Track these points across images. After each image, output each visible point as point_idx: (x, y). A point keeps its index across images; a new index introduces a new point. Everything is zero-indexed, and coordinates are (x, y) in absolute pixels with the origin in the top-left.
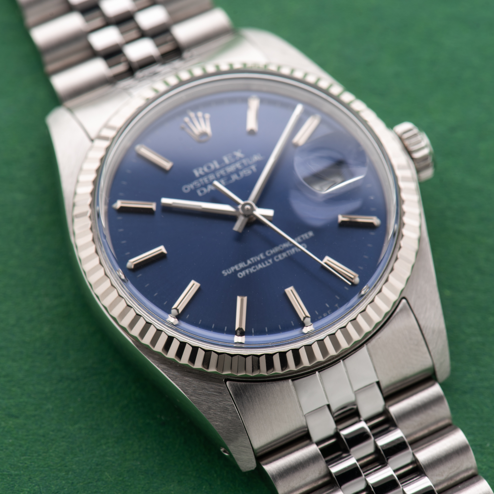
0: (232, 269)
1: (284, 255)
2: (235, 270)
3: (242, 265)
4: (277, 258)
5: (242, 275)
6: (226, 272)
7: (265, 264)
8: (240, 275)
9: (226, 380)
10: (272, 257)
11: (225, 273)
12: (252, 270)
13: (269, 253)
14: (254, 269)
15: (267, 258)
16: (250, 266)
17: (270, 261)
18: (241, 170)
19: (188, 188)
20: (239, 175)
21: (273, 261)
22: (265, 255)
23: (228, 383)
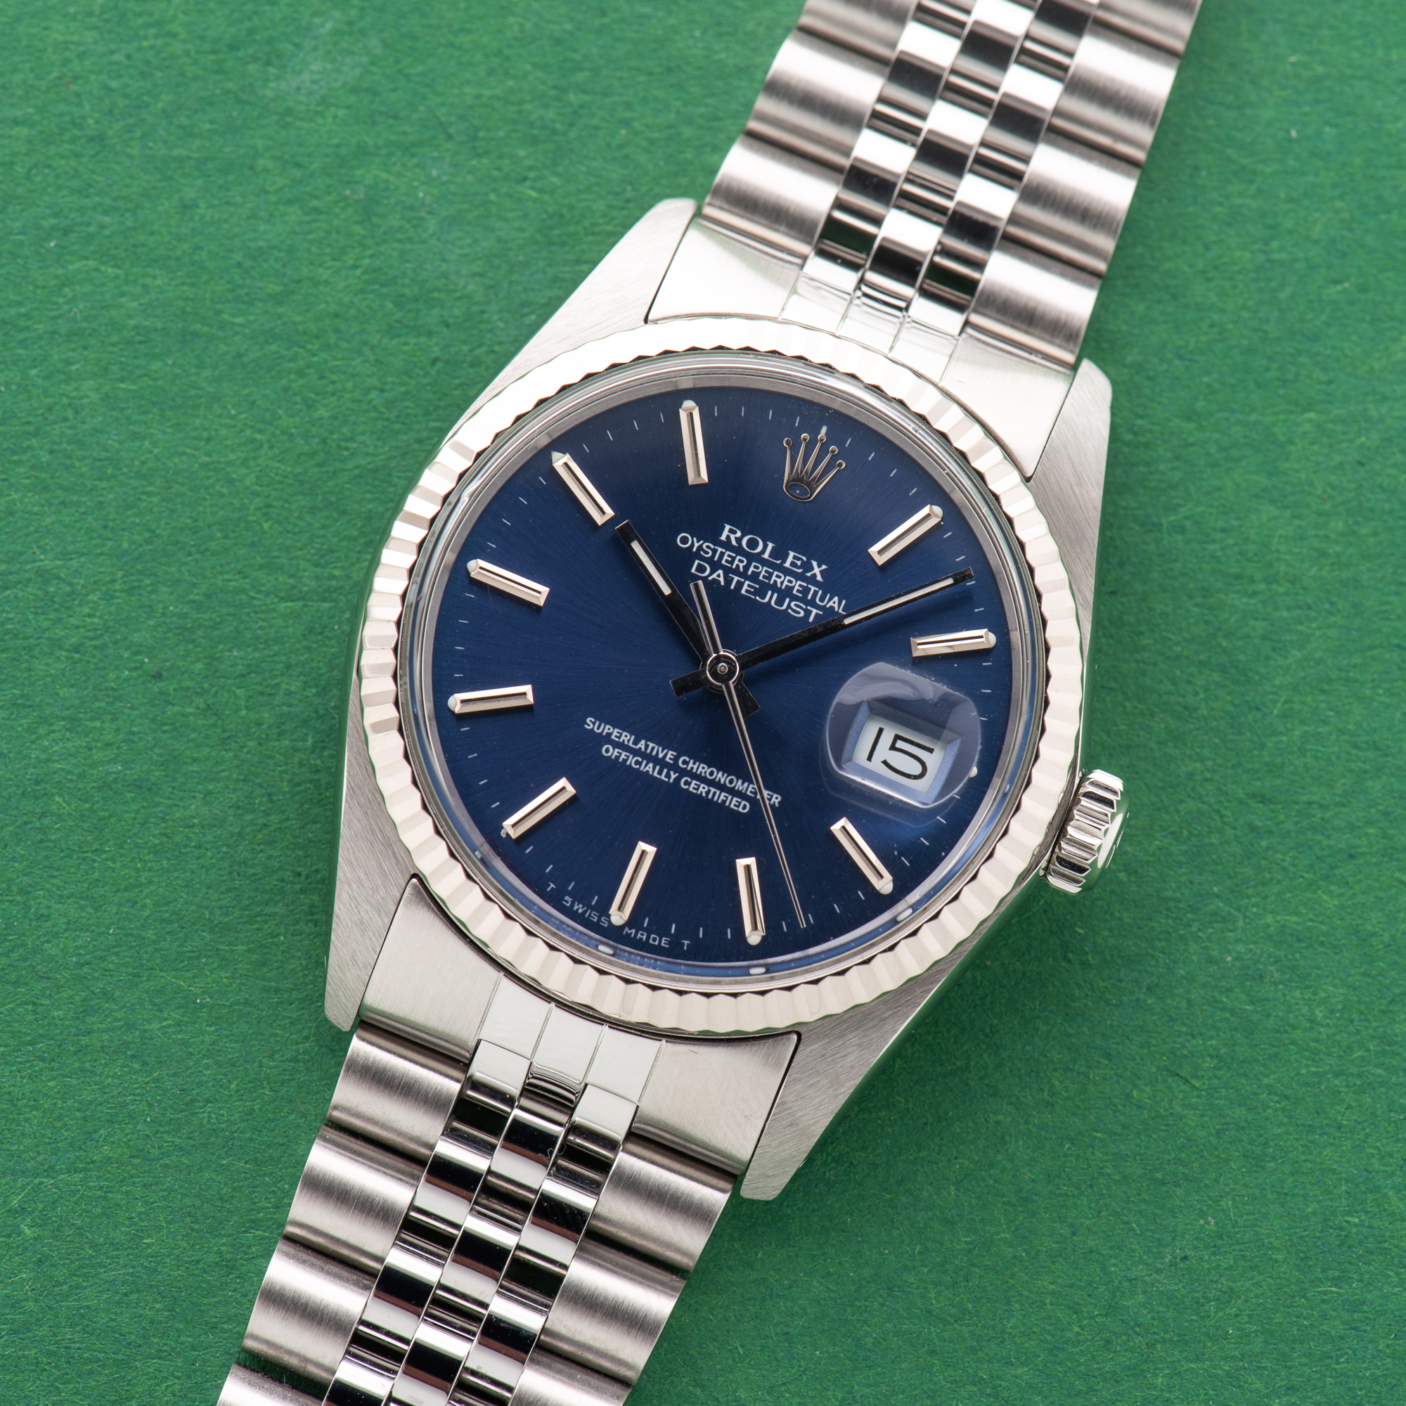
0: (608, 729)
1: (703, 789)
2: (609, 735)
3: (627, 738)
4: (687, 783)
5: (610, 752)
6: (594, 723)
7: (660, 773)
8: (607, 751)
9: (414, 876)
10: (683, 773)
11: (590, 723)
12: (632, 761)
13: (685, 762)
14: (637, 762)
15: (674, 767)
16: (636, 752)
17: (673, 776)
18: (794, 598)
19: (687, 541)
20: (780, 602)
21: (677, 780)
22: (676, 759)
23: (414, 880)
